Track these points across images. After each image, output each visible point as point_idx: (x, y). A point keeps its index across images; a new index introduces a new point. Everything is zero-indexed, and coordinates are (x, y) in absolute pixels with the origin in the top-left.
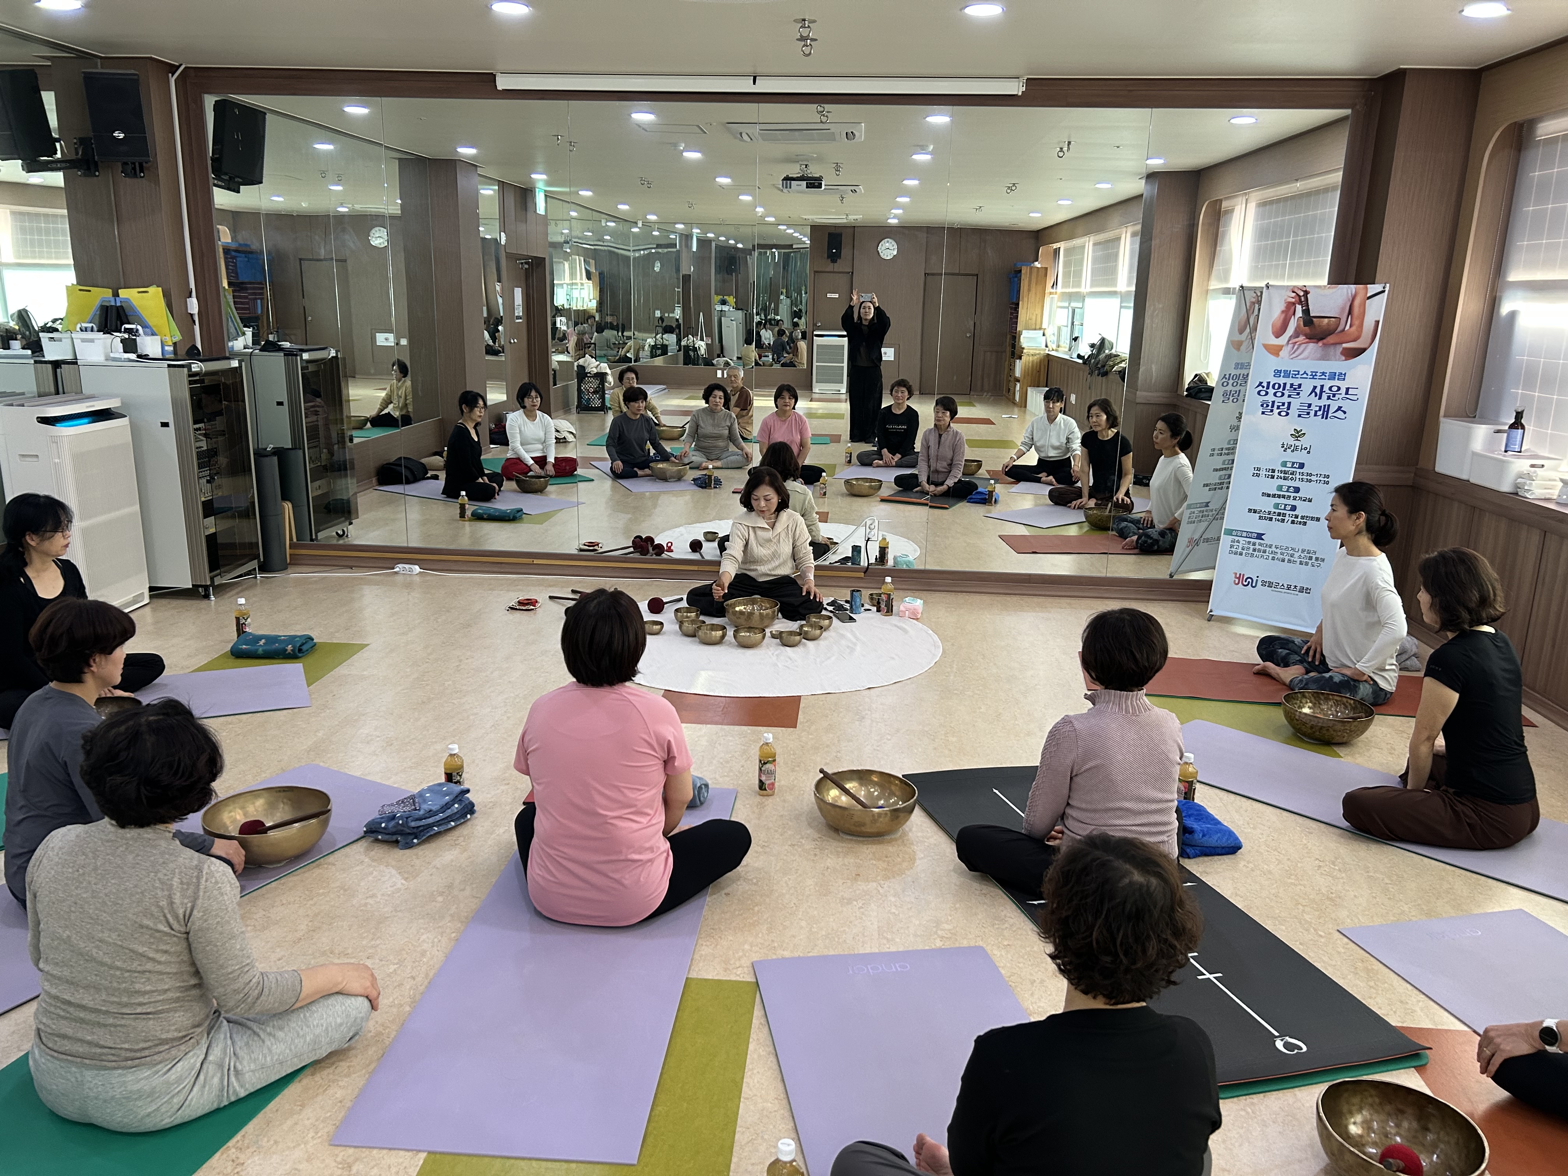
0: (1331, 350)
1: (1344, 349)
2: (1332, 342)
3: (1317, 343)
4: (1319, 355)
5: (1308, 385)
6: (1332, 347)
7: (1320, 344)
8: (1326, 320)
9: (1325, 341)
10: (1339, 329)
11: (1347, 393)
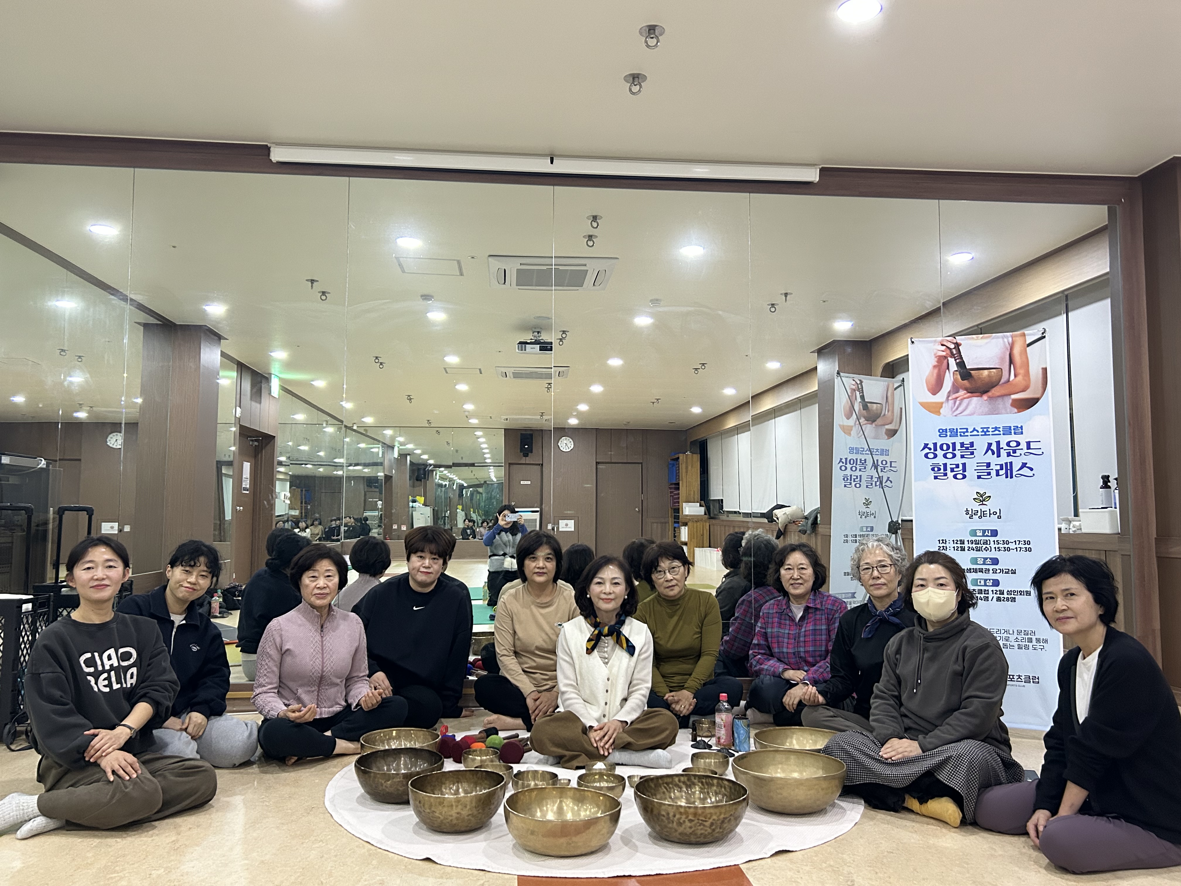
0: (1000, 403)
1: (1014, 401)
2: (998, 394)
3: (981, 396)
4: (987, 409)
5: (981, 444)
6: (1000, 400)
7: (985, 397)
8: (986, 372)
9: (990, 394)
10: (1002, 381)
11: (1029, 447)
